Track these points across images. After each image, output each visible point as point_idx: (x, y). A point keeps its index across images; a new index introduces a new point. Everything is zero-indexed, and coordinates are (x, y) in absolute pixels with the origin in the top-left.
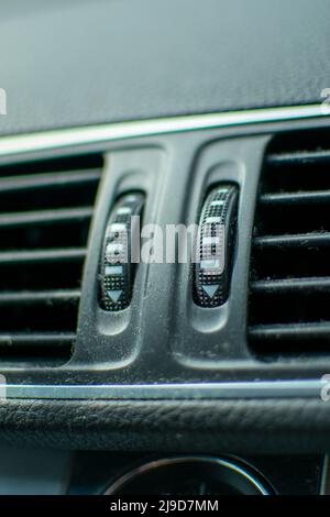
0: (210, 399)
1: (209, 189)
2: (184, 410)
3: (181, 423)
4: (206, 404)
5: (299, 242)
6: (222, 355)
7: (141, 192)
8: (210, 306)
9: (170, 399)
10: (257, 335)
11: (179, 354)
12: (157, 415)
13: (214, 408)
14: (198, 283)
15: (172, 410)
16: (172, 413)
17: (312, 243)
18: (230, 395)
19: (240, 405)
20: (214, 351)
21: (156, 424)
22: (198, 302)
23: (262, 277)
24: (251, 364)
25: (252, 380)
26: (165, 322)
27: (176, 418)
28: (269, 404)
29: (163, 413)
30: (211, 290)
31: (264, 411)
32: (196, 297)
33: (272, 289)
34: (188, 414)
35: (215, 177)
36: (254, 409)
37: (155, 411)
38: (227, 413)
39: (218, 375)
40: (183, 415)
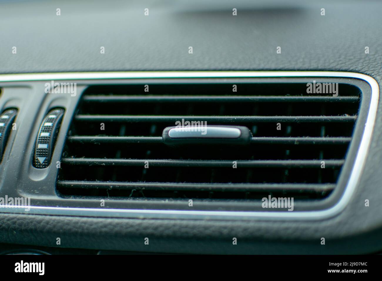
0: (33, 214)
1: (50, 110)
2: (18, 219)
3: (17, 226)
4: (31, 216)
5: (90, 140)
6: (42, 192)
7: (16, 109)
8: (40, 168)
9: (12, 213)
10: (62, 184)
11: (20, 191)
12: (5, 221)
13: (34, 219)
14: (36, 155)
15: (13, 218)
16: (14, 220)
17: (97, 141)
18: (42, 213)
19: (48, 218)
20: (38, 190)
21: (4, 225)
22: (34, 166)
23: (69, 156)
24: (56, 198)
25: (55, 206)
26: (16, 174)
27: (14, 223)
28: (62, 218)
29: (8, 220)
30: (41, 160)
31: (59, 222)
32: (34, 163)
33: (72, 162)
34: (20, 221)
35: (55, 104)
36: (54, 220)
37: (4, 218)
38: (40, 222)
39: (38, 203)
40: (18, 222)
